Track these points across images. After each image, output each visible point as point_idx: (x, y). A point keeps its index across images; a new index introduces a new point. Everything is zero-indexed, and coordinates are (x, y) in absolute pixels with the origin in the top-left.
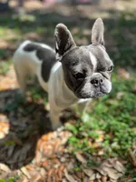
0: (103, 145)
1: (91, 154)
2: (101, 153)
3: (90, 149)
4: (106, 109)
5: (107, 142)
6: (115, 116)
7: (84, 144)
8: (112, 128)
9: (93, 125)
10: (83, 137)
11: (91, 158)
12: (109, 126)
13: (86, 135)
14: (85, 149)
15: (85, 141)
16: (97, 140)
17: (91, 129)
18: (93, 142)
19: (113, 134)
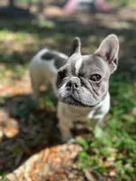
0: (116, 164)
1: (101, 173)
2: (112, 174)
3: (101, 168)
4: (120, 124)
5: (120, 162)
6: (130, 133)
7: (94, 161)
8: (125, 147)
9: (105, 141)
10: (94, 154)
11: (101, 178)
12: (123, 144)
13: (97, 151)
14: (96, 167)
15: (96, 158)
16: (109, 159)
17: (103, 145)
18: (105, 160)
19: (127, 154)
